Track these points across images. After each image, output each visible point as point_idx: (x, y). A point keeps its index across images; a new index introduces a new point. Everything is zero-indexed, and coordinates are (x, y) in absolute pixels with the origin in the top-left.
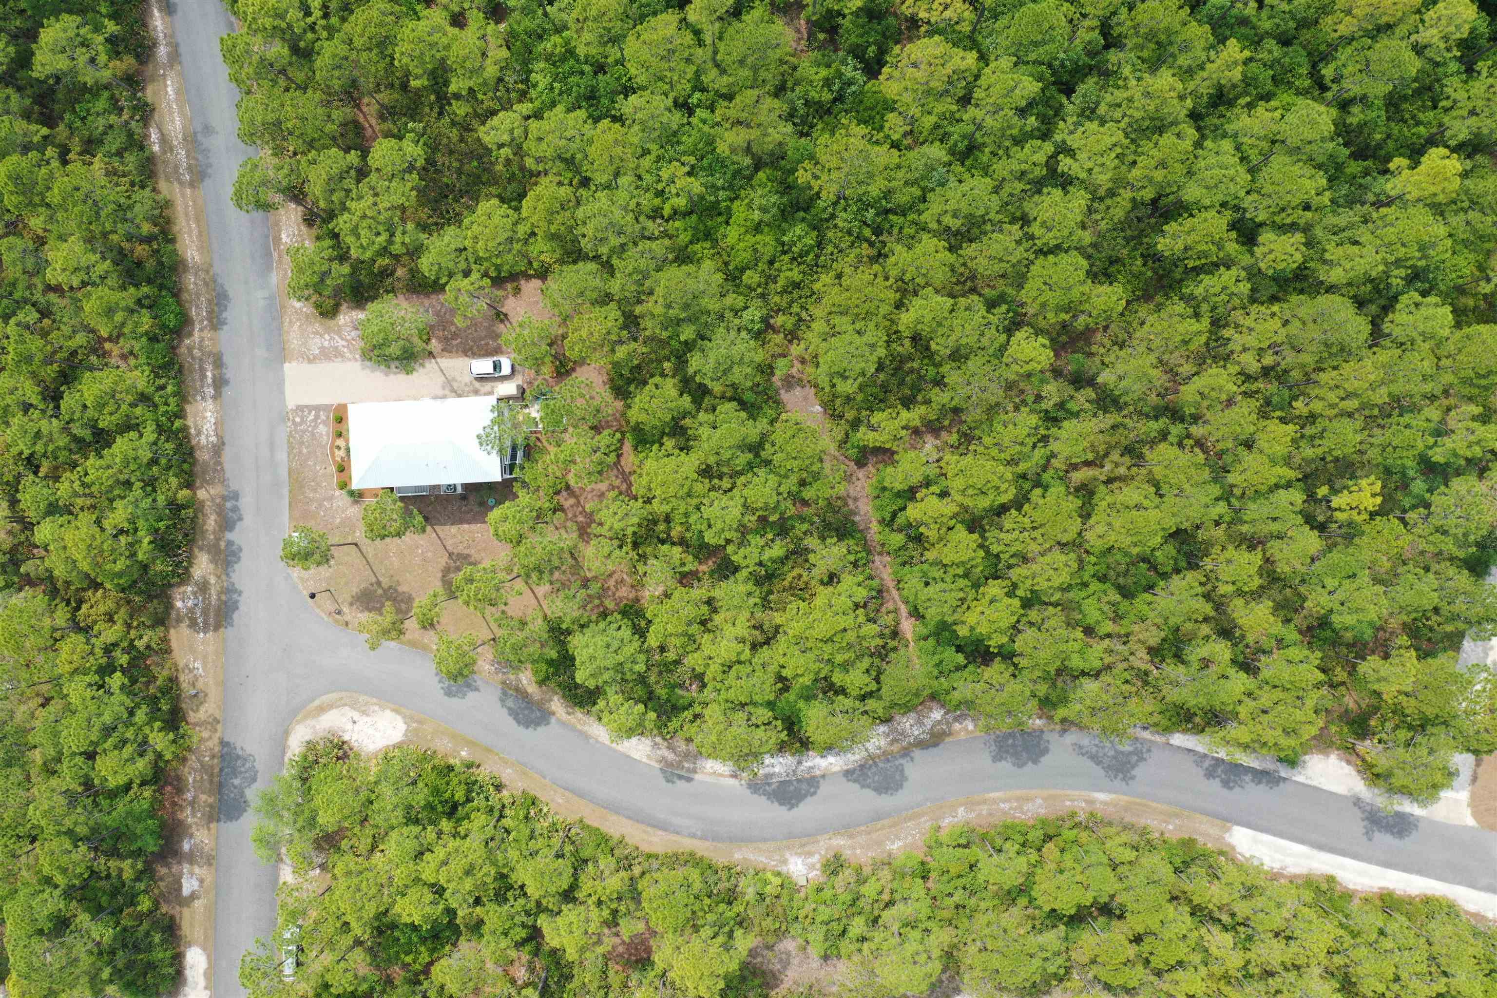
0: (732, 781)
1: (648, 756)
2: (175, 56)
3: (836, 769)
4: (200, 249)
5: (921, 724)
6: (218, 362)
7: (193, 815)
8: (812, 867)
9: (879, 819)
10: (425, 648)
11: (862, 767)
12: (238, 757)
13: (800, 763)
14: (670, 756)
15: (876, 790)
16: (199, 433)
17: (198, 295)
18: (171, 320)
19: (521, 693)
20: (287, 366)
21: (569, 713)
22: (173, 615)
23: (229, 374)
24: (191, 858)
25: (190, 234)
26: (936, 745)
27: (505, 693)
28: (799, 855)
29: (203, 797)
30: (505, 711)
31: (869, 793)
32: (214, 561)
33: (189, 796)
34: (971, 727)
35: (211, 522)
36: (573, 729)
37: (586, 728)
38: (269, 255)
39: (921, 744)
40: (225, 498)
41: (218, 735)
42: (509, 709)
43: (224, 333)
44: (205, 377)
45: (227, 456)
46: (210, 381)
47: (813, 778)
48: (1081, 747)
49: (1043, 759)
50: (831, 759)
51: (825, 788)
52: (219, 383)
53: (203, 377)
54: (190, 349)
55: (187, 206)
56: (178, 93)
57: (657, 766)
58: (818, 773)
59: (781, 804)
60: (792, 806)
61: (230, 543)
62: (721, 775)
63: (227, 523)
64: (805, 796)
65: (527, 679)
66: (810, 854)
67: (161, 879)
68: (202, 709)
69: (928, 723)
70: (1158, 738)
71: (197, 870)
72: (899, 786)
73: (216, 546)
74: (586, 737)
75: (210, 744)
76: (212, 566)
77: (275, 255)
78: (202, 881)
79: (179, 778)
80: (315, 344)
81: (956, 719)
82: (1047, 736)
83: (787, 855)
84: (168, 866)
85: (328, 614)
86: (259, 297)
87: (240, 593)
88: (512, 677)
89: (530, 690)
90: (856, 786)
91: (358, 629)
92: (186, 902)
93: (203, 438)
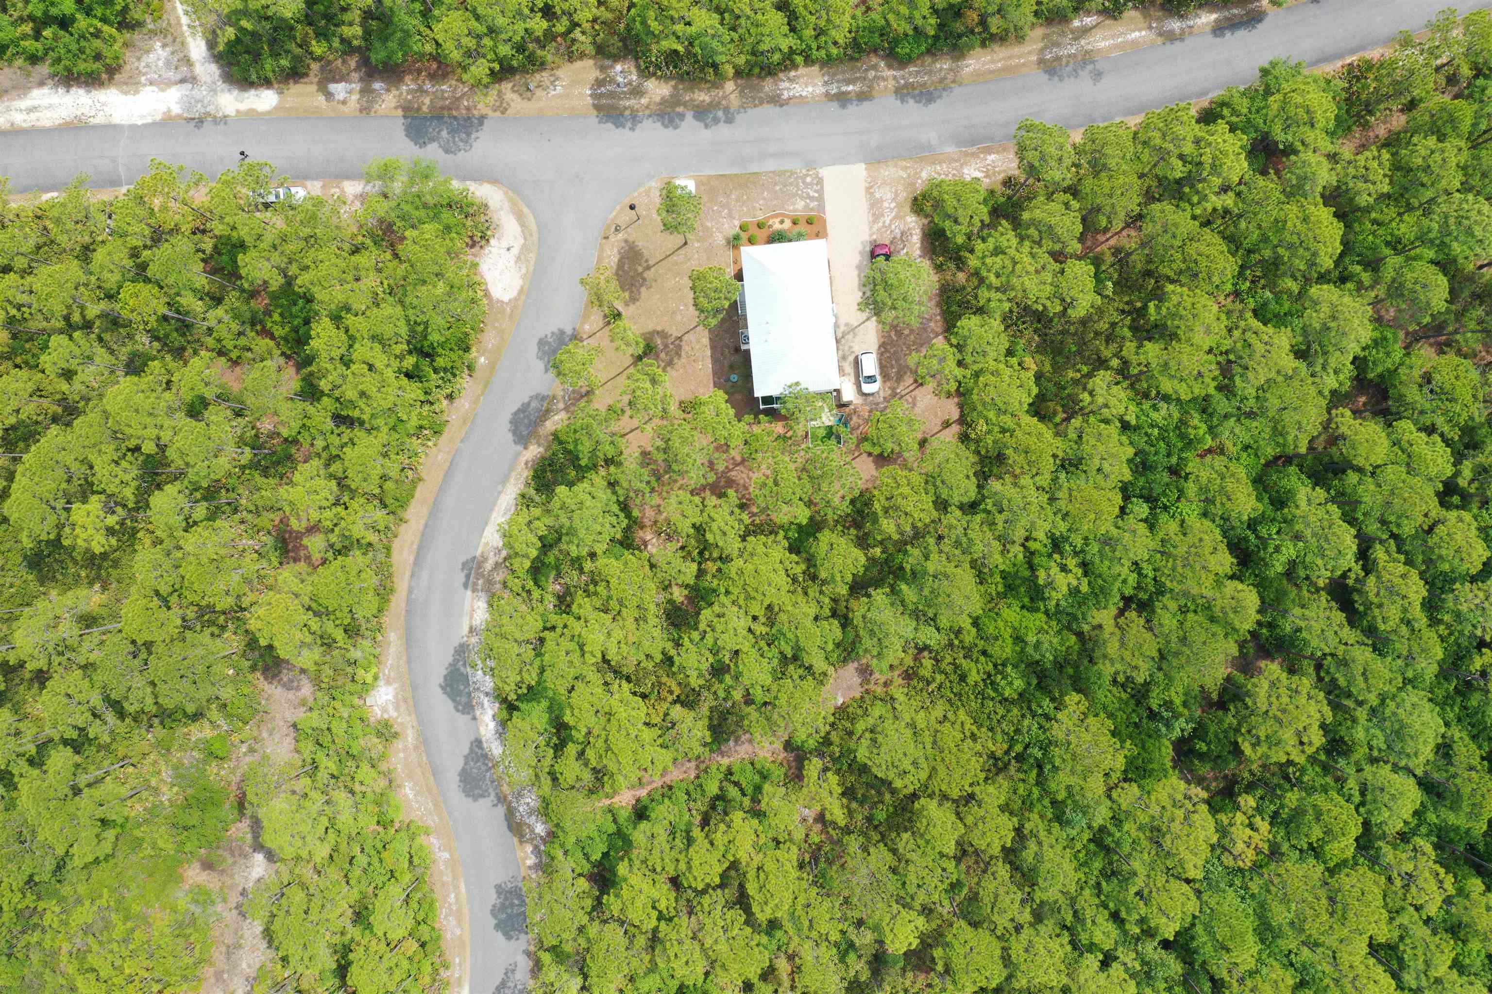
0: (465, 629)
1: (487, 544)
2: (1170, 37)
3: (482, 730)
4: (977, 74)
5: (530, 814)
6: (863, 97)
7: (410, 92)
8: (384, 710)
9: (434, 775)
10: (585, 319)
11: (486, 756)
12: (469, 135)
13: (487, 694)
14: (488, 566)
15: (464, 770)
16: (790, 80)
17: (930, 73)
18: (903, 50)
19: (546, 414)
20: (862, 166)
21: (526, 463)
22: (608, 62)
23: (853, 109)
24: (366, 91)
25: (993, 61)
26: (510, 828)
27: (544, 398)
28: (396, 696)
29: (427, 101)
30: (526, 400)
31: (461, 764)
32: (664, 101)
33: (428, 86)
34: (529, 863)
35: (702, 96)
36: (511, 468)
37: (512, 481)
38: (973, 143)
40: (726, 109)
41: (490, 113)
42: (529, 404)
43: (892, 101)
44: (848, 84)
45: (769, 110)
46: (844, 89)
47: (472, 708)
48: (513, 971)
49: (500, 934)
50: (492, 725)
51: (463, 720)
52: (842, 99)
53: (849, 82)
54: (875, 67)
55: (1019, 57)
56: (1134, 42)
57: (478, 554)
58: (478, 713)
59: (445, 677)
60: (443, 688)
61: (682, 117)
62: (471, 617)
63: (702, 113)
64: (454, 701)
65: (557, 421)
66: (397, 708)
67: (344, 62)
68: (515, 96)
69: (532, 821)
71: (355, 97)
72: (468, 794)
73: (678, 103)
74: (504, 481)
75: (481, 105)
76: (658, 99)
77: (974, 149)
78: (344, 102)
79: (445, 76)
80: (885, 194)
81: (536, 848)
82: (523, 938)
83: (396, 685)
84: (357, 69)
85: (615, 217)
86: (930, 136)
87: (632, 129)
88: (561, 405)
89: (548, 424)
90: (466, 751)
91: (602, 250)
92: (323, 87)
93: (786, 84)
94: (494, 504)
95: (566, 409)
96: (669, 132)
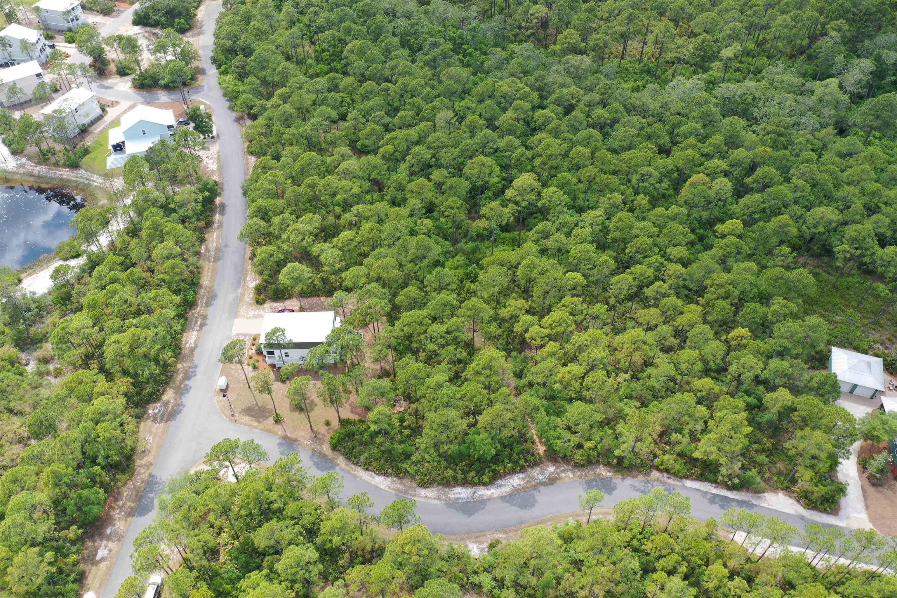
0: (436, 501)
1: (389, 487)
2: (220, 226)
3: (496, 496)
4: (210, 281)
5: (543, 474)
6: (205, 317)
7: (120, 513)
8: (482, 550)
9: (522, 523)
10: (275, 433)
11: (510, 495)
12: (157, 483)
13: (475, 492)
14: (401, 487)
15: (519, 507)
16: (186, 343)
17: (204, 296)
18: (190, 298)
19: (323, 456)
20: (236, 320)
21: (346, 465)
22: (146, 416)
23: (208, 322)
24: (109, 538)
25: (207, 276)
26: (552, 484)
27: (313, 454)
28: (474, 543)
29: (129, 504)
30: (312, 463)
31: (515, 508)
32: (176, 393)
33: (121, 503)
34: (571, 475)
35: (180, 377)
36: (349, 473)
37: (356, 473)
38: (239, 282)
39: (543, 484)
40: (190, 368)
41: (149, 471)
42: (314, 462)
43: (211, 309)
45: (196, 353)
46: (198, 325)
47: (483, 500)
48: (635, 487)
49: (614, 492)
50: (493, 491)
51: (489, 506)
52: (201, 326)
53: (196, 322)
54: (193, 314)
55: (209, 268)
56: (217, 236)
57: (393, 492)
58: (485, 498)
59: (464, 514)
60: (470, 515)
61: (186, 385)
62: (430, 498)
63: (187, 377)
64: (478, 510)
65: (326, 449)
66: (482, 543)
67: (87, 549)
68: (145, 459)
69: (547, 474)
70: (677, 483)
71: (110, 544)
72: (532, 505)
73: (179, 387)
74: (355, 477)
75: (143, 476)
76: (173, 395)
77: (242, 284)
78: (110, 551)
79: (119, 493)
80: (251, 313)
81: (562, 471)
82: (614, 481)
83: (468, 542)
84: (94, 542)
85: (227, 416)
86: (231, 297)
87: (184, 406)
88: (319, 447)
89: (327, 454)
90: (508, 505)
91: (241, 424)
92: (95, 563)
93: (188, 346)
94: (367, 482)
95: (321, 444)
96: (192, 391)
